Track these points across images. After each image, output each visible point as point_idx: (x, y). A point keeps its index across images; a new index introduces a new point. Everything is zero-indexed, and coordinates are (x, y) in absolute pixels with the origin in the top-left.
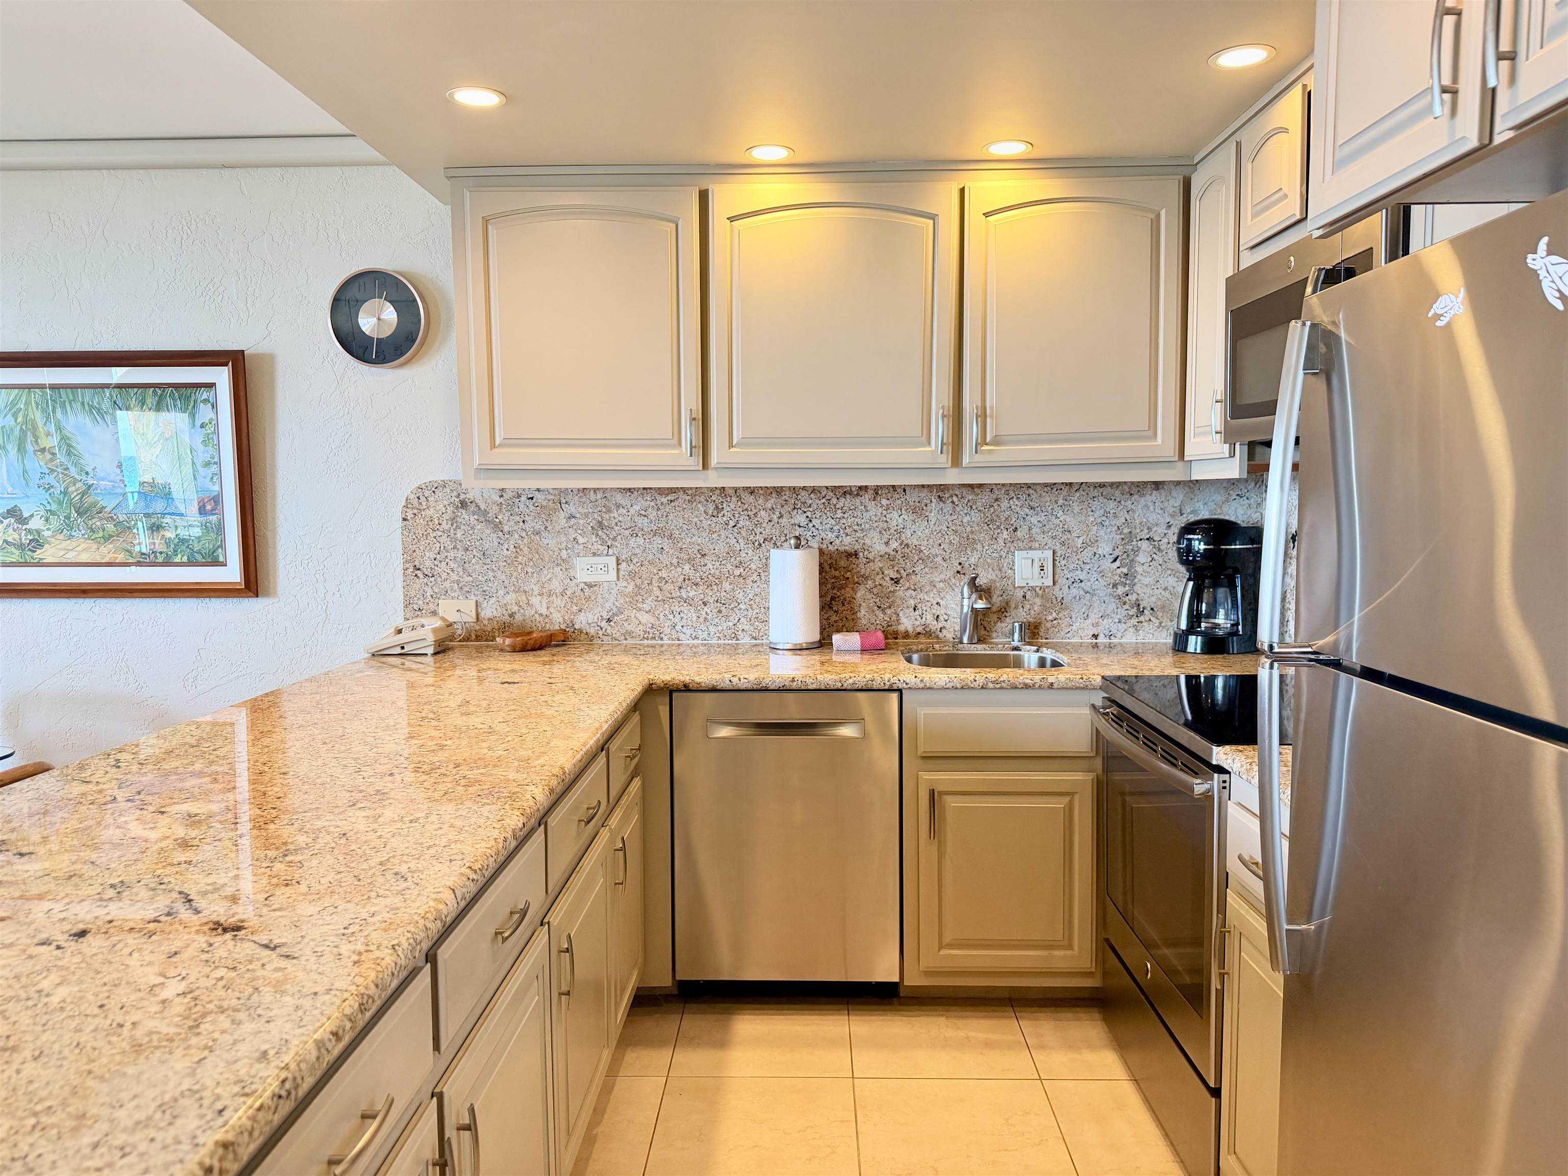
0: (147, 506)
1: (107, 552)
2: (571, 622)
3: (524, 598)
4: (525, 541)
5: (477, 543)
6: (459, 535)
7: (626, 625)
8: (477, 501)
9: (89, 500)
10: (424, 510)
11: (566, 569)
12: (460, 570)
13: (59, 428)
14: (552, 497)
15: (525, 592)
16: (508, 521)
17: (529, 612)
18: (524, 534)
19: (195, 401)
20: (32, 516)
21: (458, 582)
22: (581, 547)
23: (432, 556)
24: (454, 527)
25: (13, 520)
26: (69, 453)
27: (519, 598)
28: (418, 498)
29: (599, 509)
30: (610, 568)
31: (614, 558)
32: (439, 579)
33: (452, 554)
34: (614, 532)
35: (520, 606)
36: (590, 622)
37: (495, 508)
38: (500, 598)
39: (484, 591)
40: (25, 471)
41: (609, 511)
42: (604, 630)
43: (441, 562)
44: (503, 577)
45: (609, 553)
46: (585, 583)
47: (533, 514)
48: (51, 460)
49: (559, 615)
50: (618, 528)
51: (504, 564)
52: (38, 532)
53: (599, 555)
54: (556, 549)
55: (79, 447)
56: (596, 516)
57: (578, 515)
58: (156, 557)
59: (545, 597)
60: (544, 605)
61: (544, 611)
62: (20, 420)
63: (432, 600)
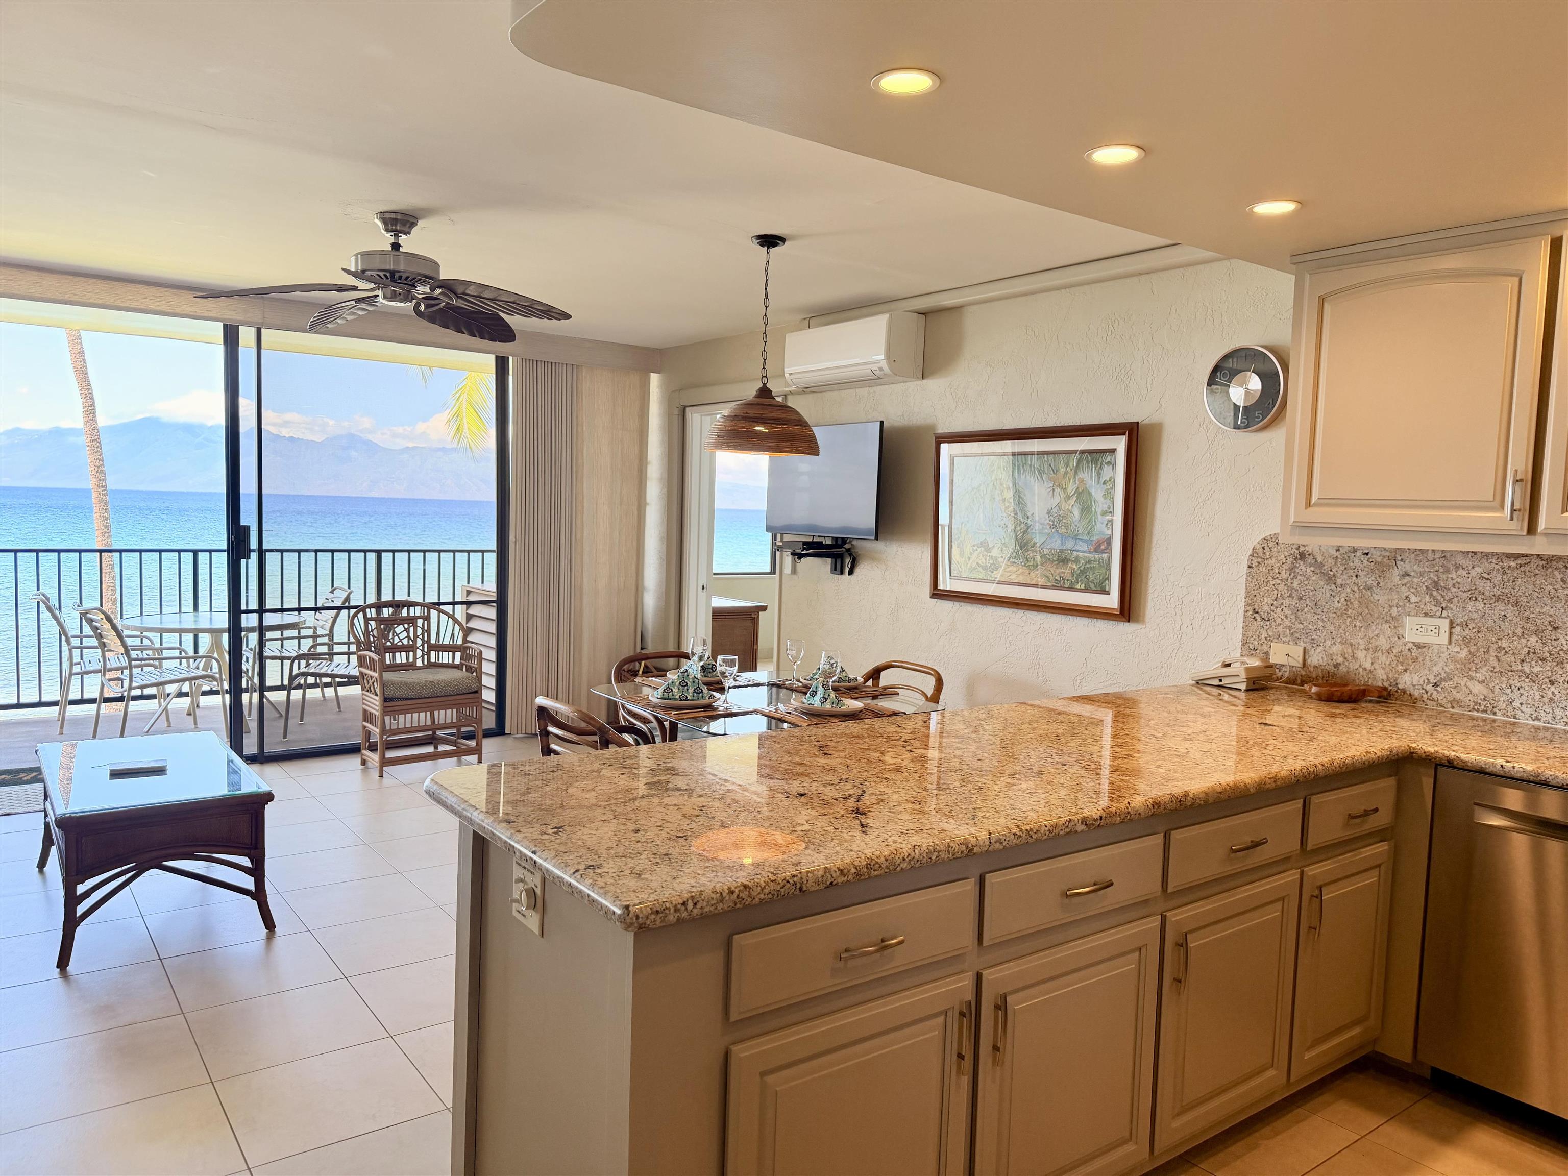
0: (1062, 544)
1: (1034, 577)
2: (1395, 680)
3: (1350, 650)
4: (1357, 595)
5: (1311, 593)
6: (1295, 585)
7: (1454, 692)
8: (1315, 554)
9: (1027, 537)
10: (1267, 559)
11: (1395, 627)
12: (1293, 617)
13: (1015, 484)
14: (1388, 554)
15: (1352, 645)
16: (1342, 574)
17: (1353, 666)
18: (1356, 589)
19: (1102, 463)
20: (994, 547)
21: (1290, 628)
22: (1413, 606)
23: (1270, 602)
24: (1292, 576)
25: (983, 549)
26: (1019, 503)
27: (1345, 650)
28: (1263, 548)
29: (1436, 568)
30: (1442, 631)
31: (1447, 621)
32: (1273, 624)
33: (1287, 602)
34: (1450, 594)
35: (1345, 658)
36: (1414, 683)
37: (1331, 562)
38: (1327, 647)
39: (1313, 639)
40: (993, 515)
41: (1447, 571)
42: (1429, 694)
43: (1277, 608)
44: (1332, 628)
45: (1443, 615)
46: (1414, 643)
47: (1366, 569)
48: (1008, 507)
49: (1383, 671)
50: (1455, 590)
51: (1334, 615)
52: (996, 558)
53: (1431, 616)
54: (1386, 606)
55: (1025, 498)
56: (1432, 576)
57: (1412, 574)
58: (1064, 583)
59: (1371, 652)
60: (1369, 661)
61: (1368, 665)
62: (993, 478)
63: (1266, 642)
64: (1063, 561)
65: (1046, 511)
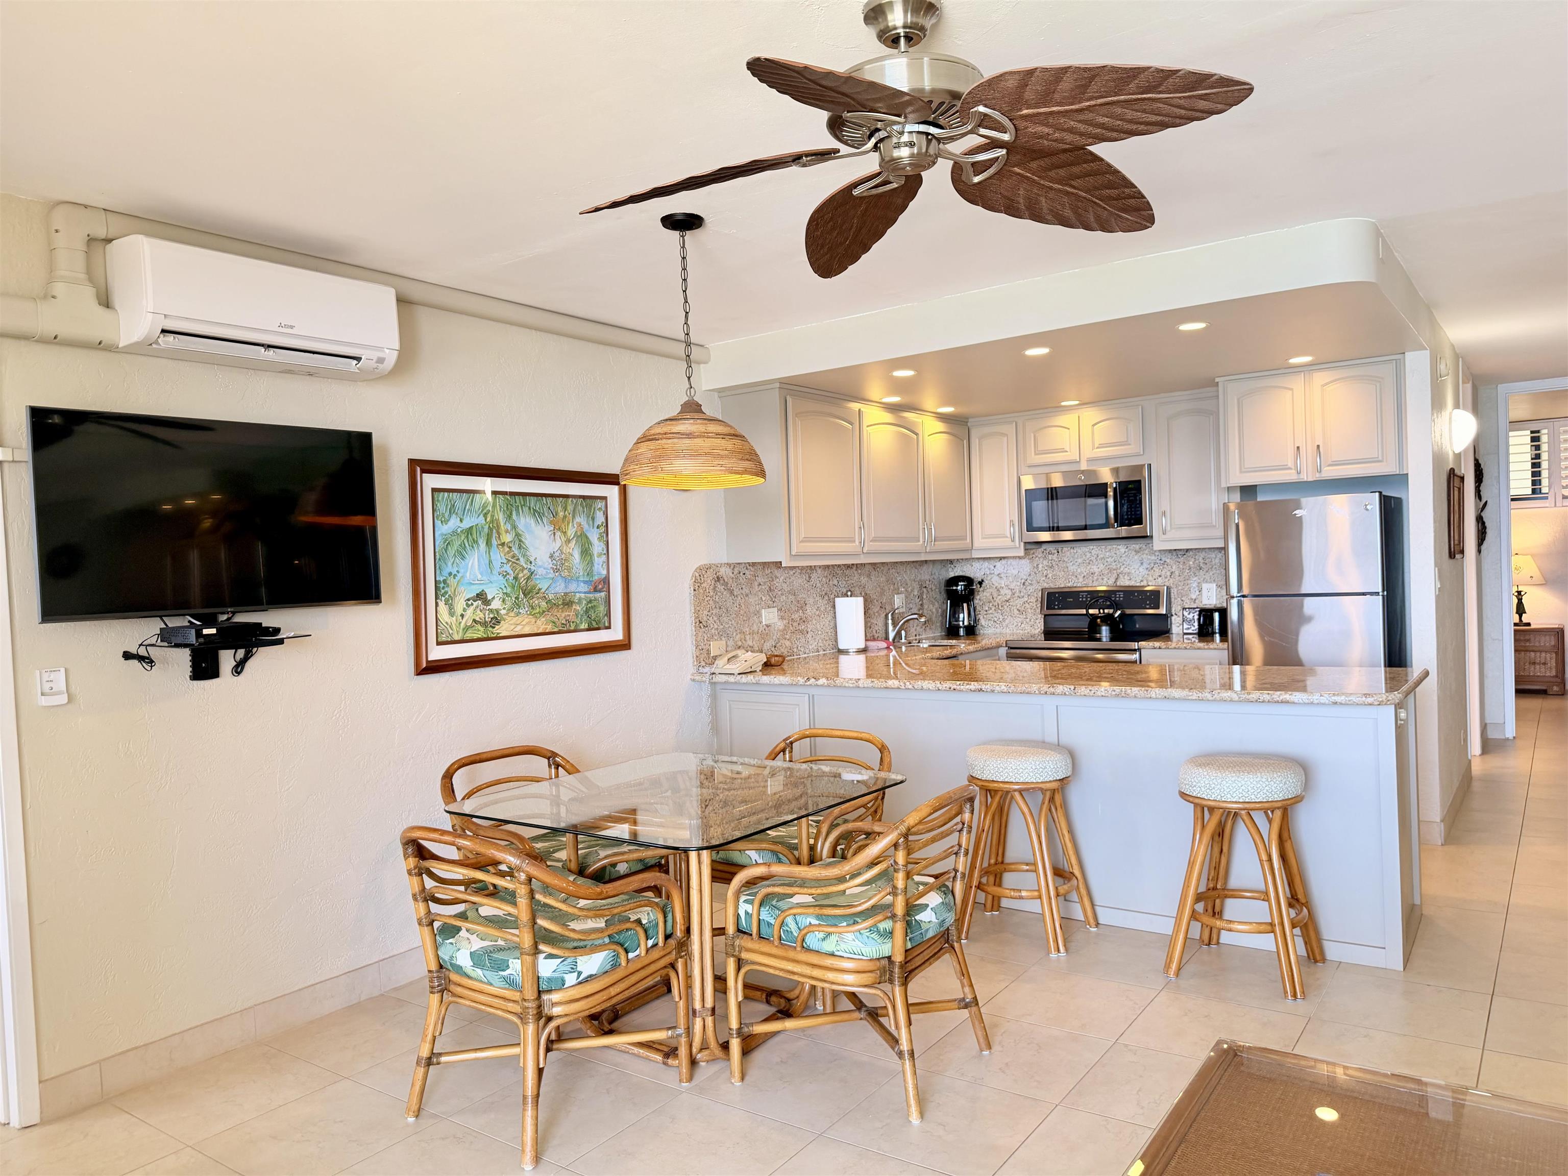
0: (566, 587)
1: (542, 625)
7: (781, 648)
8: (723, 577)
9: (530, 583)
11: (760, 617)
13: (514, 527)
15: (745, 633)
16: (736, 588)
18: (742, 597)
19: (596, 510)
20: (494, 598)
21: (718, 629)
22: (764, 603)
23: (707, 613)
24: (715, 594)
25: (480, 602)
26: (520, 547)
27: (743, 637)
28: (699, 576)
29: (769, 579)
30: (775, 615)
31: (776, 609)
32: (711, 628)
33: (715, 611)
34: (775, 593)
35: (742, 642)
36: (768, 648)
37: (731, 580)
38: (736, 637)
39: (729, 634)
40: (490, 562)
41: (773, 580)
43: (710, 617)
44: (736, 624)
45: (775, 606)
46: (767, 625)
47: (745, 584)
48: (508, 553)
49: (757, 646)
50: (776, 590)
51: (736, 615)
52: (497, 611)
53: (771, 607)
54: (755, 605)
55: (526, 542)
56: (768, 584)
57: (762, 584)
58: (570, 626)
59: (753, 635)
60: (751, 640)
61: (751, 643)
62: (488, 519)
63: (709, 642)
64: (567, 604)
65: (548, 555)
